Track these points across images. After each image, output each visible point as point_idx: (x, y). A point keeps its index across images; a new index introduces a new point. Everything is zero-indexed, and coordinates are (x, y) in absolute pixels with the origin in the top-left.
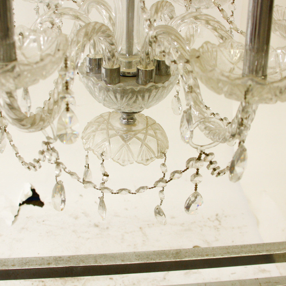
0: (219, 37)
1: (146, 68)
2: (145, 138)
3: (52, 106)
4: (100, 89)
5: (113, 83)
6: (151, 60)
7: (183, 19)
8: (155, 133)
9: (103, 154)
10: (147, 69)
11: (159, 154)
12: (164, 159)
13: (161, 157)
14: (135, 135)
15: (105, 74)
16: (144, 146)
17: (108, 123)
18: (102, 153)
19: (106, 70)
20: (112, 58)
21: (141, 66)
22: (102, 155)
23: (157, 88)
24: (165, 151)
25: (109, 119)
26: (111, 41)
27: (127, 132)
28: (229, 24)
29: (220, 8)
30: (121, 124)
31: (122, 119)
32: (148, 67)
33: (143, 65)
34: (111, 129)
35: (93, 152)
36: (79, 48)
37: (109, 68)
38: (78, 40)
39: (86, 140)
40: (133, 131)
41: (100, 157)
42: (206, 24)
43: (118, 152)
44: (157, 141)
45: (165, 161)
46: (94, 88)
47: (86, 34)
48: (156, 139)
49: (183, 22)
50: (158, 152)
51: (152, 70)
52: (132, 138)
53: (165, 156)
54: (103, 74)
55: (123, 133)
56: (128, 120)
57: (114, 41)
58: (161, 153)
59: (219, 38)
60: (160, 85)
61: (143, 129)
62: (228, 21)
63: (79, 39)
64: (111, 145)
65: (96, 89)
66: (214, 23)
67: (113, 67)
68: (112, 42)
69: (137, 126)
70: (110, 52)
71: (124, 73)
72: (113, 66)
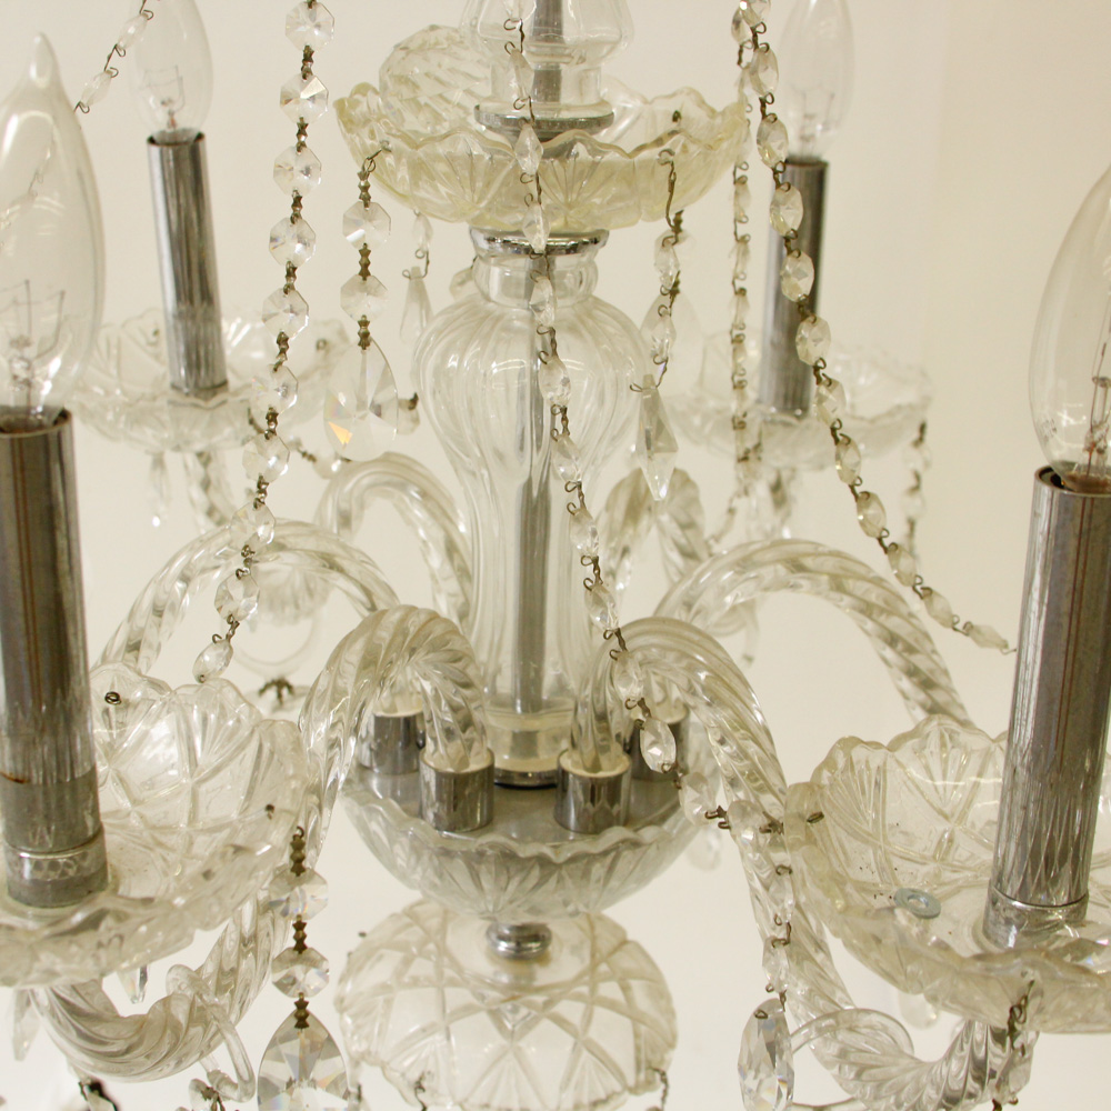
0: (879, 637)
1: (596, 767)
2: (588, 1019)
3: (233, 957)
4: (416, 849)
5: (465, 825)
6: (614, 733)
7: (744, 564)
8: (625, 989)
9: (425, 1084)
10: (601, 774)
11: (642, 1076)
12: (659, 1093)
13: (648, 1085)
14: (548, 1004)
15: (433, 789)
16: (585, 1054)
17: (443, 951)
18: (421, 1078)
19: (440, 775)
20: (464, 731)
21: (576, 756)
22: (419, 1087)
23: (636, 844)
24: (662, 1060)
25: (443, 929)
26: (463, 672)
27: (517, 993)
28: (922, 597)
29: (887, 542)
30: (493, 955)
31: (494, 936)
32: (604, 761)
33: (582, 753)
34: (453, 983)
35: (384, 1074)
36: (340, 720)
37: (450, 770)
38: (335, 688)
39: (354, 1017)
40: (538, 990)
41: (410, 1094)
42: (832, 589)
43: (483, 1077)
44: (634, 1026)
45: (663, 1099)
46: (392, 841)
47: (368, 662)
48: (630, 1017)
49: (744, 576)
50: (638, 1069)
51: (618, 779)
52: (536, 1020)
53: (665, 1081)
54: (427, 785)
55: (502, 997)
56: (518, 944)
57: (471, 672)
58: (650, 1071)
59: (881, 644)
60: (648, 833)
61: (577, 980)
62: (918, 588)
63: (340, 683)
64: (453, 1039)
65: (397, 848)
66: (867, 585)
67: (467, 765)
68: (466, 675)
69: (553, 966)
70: (454, 709)
71: (507, 774)
72: (464, 761)
